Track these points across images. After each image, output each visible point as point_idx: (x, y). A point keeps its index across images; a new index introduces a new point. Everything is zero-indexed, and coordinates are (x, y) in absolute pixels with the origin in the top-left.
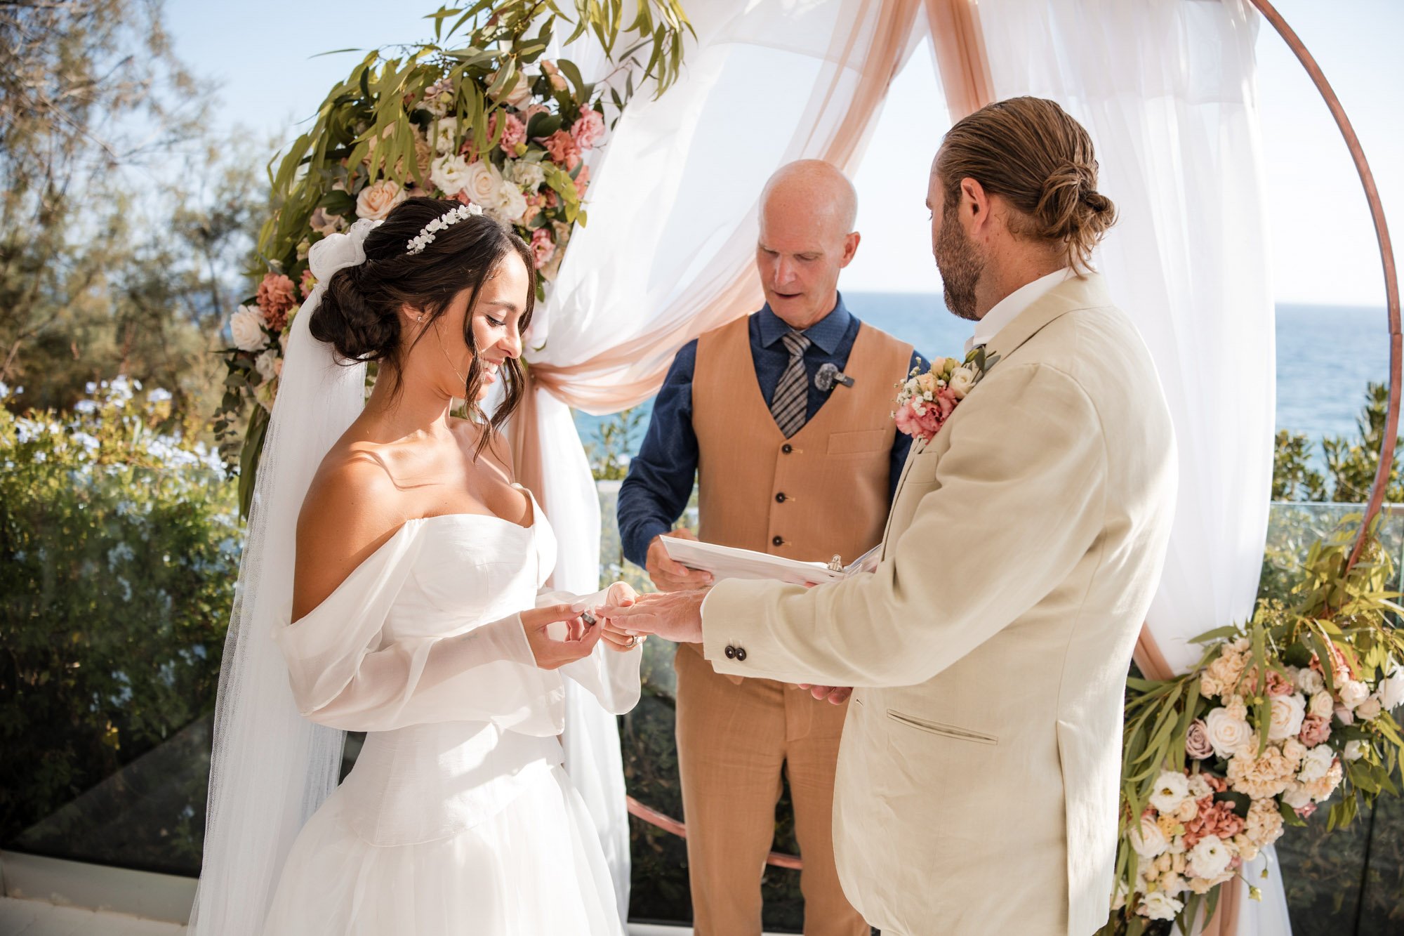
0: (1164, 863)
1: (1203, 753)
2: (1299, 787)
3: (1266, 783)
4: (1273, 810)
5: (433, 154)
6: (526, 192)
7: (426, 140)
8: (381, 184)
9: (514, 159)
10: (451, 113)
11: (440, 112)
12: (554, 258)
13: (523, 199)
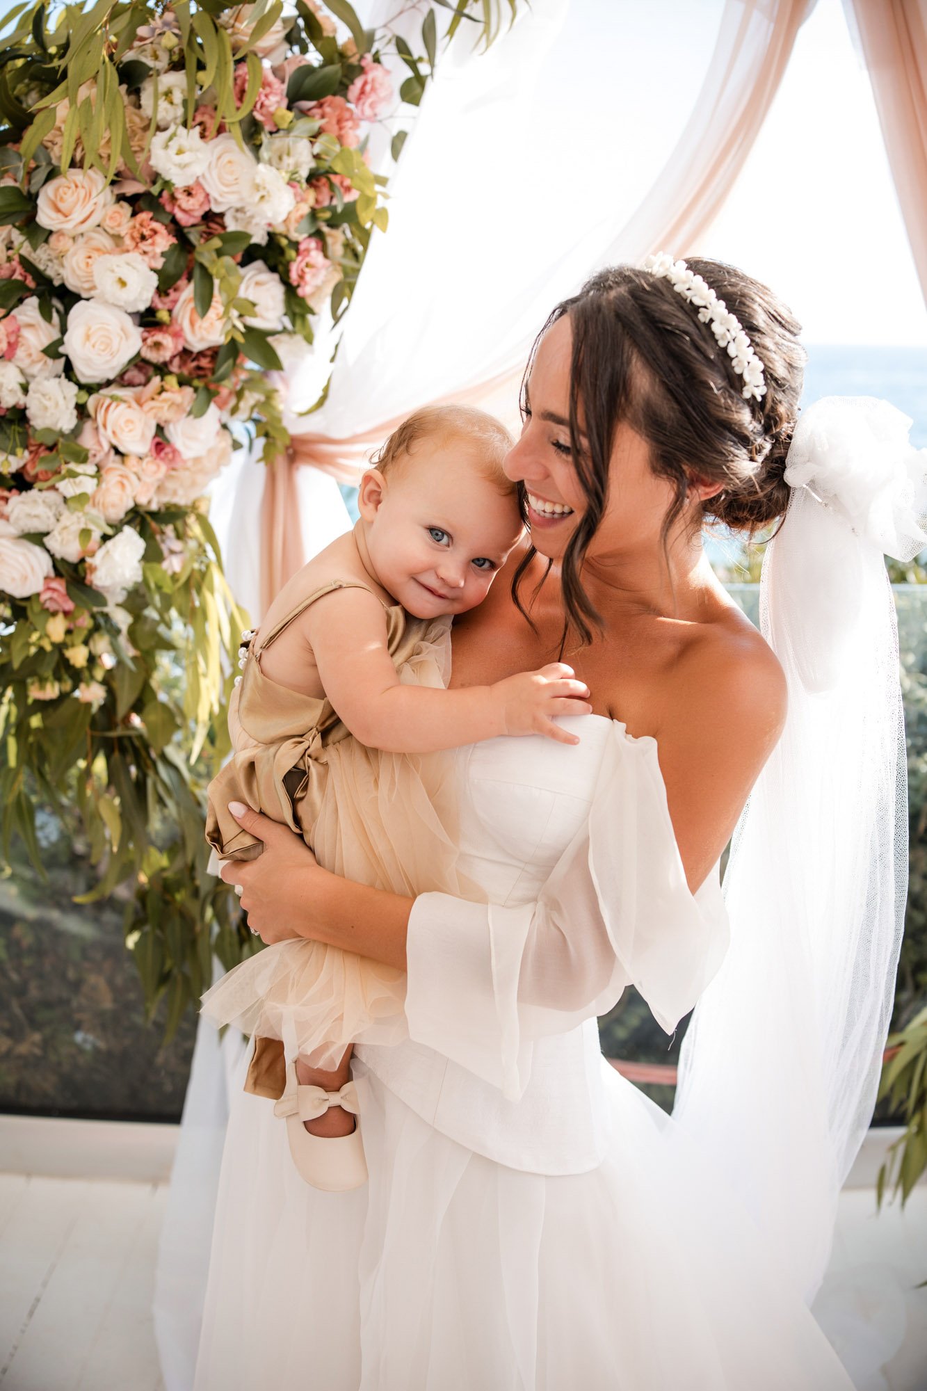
5: (153, 127)
6: (292, 182)
7: (139, 107)
8: (76, 175)
9: (271, 133)
10: (177, 66)
11: (158, 65)
12: (326, 281)
13: (289, 192)
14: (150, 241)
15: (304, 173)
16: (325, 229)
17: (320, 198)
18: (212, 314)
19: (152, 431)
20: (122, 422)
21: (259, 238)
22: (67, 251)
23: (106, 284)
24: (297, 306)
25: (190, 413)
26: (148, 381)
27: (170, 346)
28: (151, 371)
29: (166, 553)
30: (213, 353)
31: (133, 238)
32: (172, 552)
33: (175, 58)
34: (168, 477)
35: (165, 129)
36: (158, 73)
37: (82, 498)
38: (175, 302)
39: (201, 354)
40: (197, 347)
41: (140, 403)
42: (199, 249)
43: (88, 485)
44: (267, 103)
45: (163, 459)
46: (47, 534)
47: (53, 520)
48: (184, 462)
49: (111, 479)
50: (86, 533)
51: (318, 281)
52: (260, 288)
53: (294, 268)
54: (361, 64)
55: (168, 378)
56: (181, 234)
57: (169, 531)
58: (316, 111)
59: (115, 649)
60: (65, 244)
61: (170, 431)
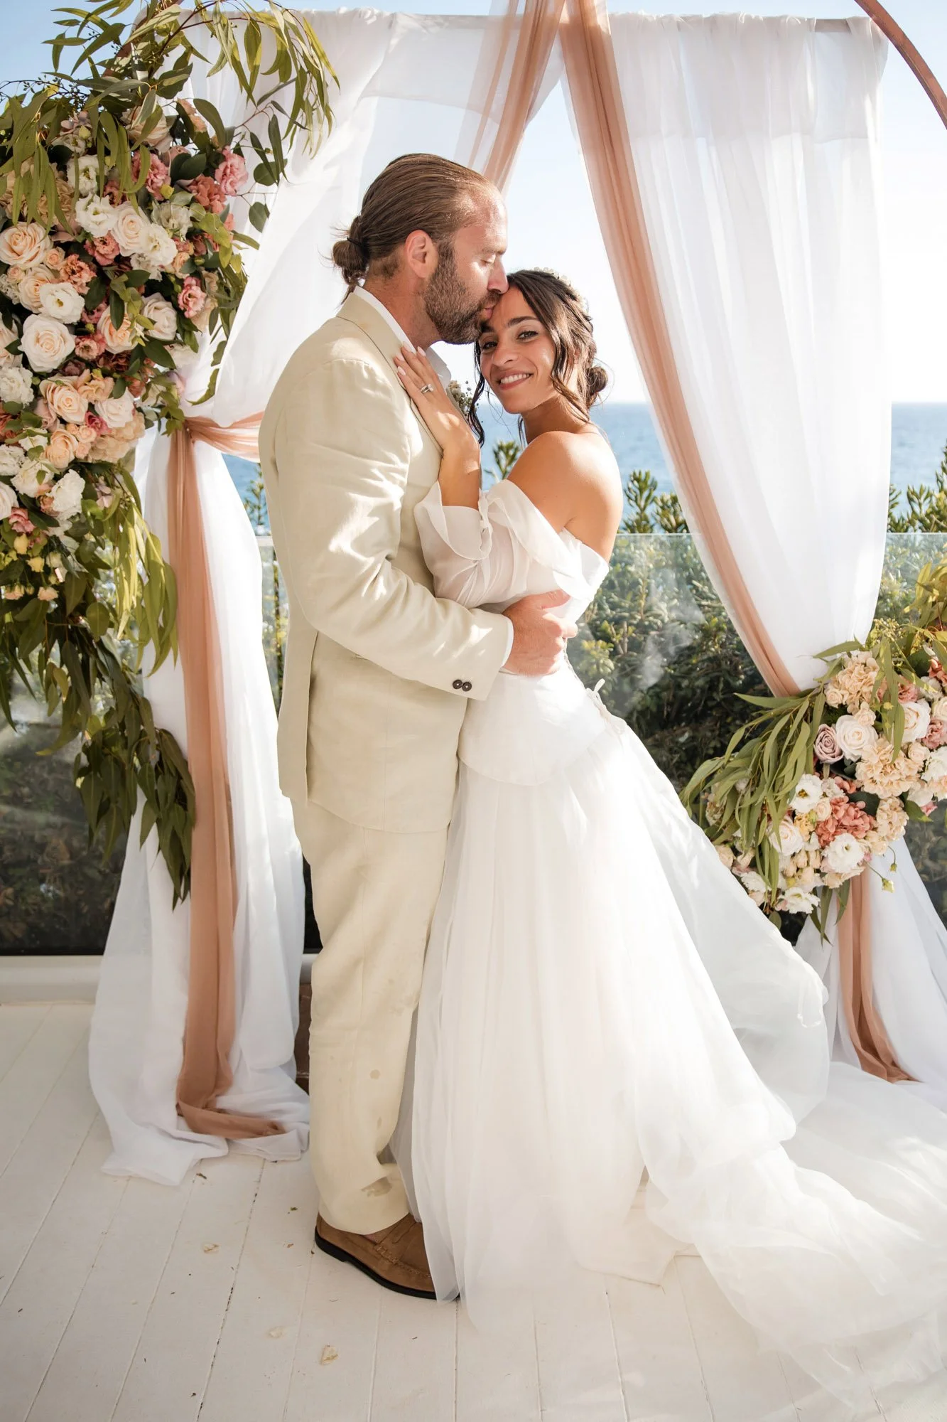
0: (801, 860)
1: (834, 757)
2: (923, 787)
3: (892, 783)
4: (900, 809)
6: (175, 237)
7: (66, 180)
8: (24, 227)
9: (160, 202)
10: (91, 151)
11: (78, 150)
12: (204, 309)
13: (173, 244)
14: (78, 274)
15: (184, 231)
16: (204, 272)
17: (199, 250)
18: (124, 327)
19: (85, 408)
20: (64, 399)
21: (155, 275)
22: (21, 281)
23: (49, 305)
24: (186, 326)
25: (111, 396)
26: (81, 372)
27: (95, 350)
28: (83, 365)
29: (99, 494)
30: (127, 356)
31: (66, 273)
32: (103, 494)
33: (90, 145)
34: (99, 441)
35: (85, 197)
36: (78, 156)
37: (38, 449)
38: (98, 318)
39: (119, 356)
40: (116, 350)
41: (76, 387)
42: (113, 282)
43: (41, 441)
44: (155, 180)
45: (94, 427)
46: (14, 476)
47: (17, 467)
48: (110, 430)
49: (57, 440)
50: (41, 474)
51: (199, 307)
52: (158, 312)
53: (180, 297)
54: (224, 153)
55: (95, 371)
56: (100, 271)
57: (101, 480)
58: (192, 187)
59: (65, 564)
60: (19, 275)
61: (98, 408)
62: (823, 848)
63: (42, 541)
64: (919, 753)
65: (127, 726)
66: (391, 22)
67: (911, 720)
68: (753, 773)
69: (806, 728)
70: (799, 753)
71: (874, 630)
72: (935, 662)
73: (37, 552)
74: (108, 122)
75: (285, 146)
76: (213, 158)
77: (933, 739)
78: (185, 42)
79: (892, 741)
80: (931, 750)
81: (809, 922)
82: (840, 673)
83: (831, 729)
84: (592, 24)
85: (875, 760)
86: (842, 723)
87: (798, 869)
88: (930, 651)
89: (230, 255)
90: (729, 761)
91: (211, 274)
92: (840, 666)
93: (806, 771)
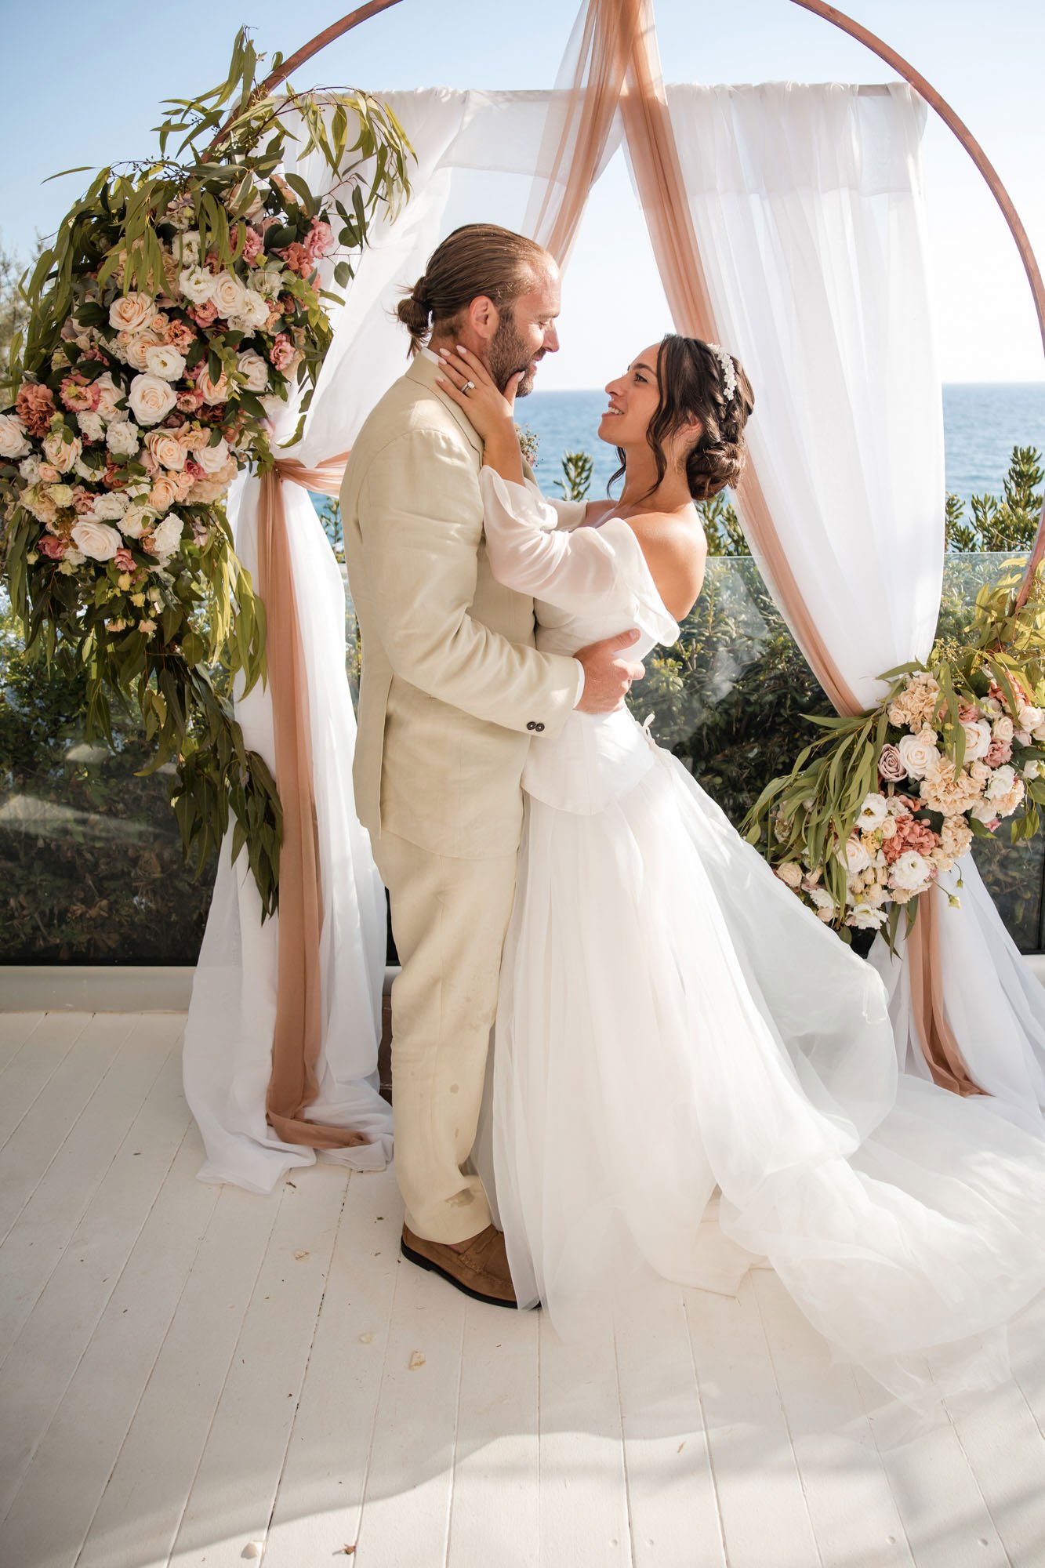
0: (869, 877)
1: (897, 776)
3: (955, 801)
4: (964, 826)
5: (180, 266)
6: (268, 300)
7: (171, 253)
8: (133, 296)
9: (254, 269)
10: (194, 228)
11: (182, 227)
12: (294, 361)
13: (266, 306)
14: (180, 337)
15: (276, 294)
16: (293, 328)
17: (289, 308)
18: (221, 382)
19: (184, 456)
20: (166, 450)
21: (249, 334)
22: (129, 343)
23: (154, 365)
24: (276, 378)
25: (208, 445)
26: (181, 424)
27: (195, 403)
28: (184, 417)
29: (195, 534)
30: (223, 407)
31: (170, 335)
32: (200, 534)
33: (193, 223)
34: (196, 485)
35: (188, 267)
36: (182, 232)
37: (143, 498)
38: (198, 375)
39: (215, 407)
40: (212, 403)
41: (177, 438)
42: (211, 342)
44: (251, 250)
45: (192, 473)
46: (119, 521)
47: (123, 512)
48: (207, 475)
49: (160, 486)
50: (145, 519)
51: (288, 361)
52: (251, 366)
53: (272, 353)
54: (312, 222)
55: (195, 423)
56: (199, 332)
57: (198, 520)
58: (283, 253)
59: (164, 598)
60: (128, 339)
61: (196, 456)
62: (890, 865)
63: (144, 578)
64: (981, 772)
65: (219, 749)
66: (465, 98)
67: (972, 739)
68: (819, 791)
69: (870, 749)
70: (864, 772)
71: (936, 650)
72: (994, 682)
73: (139, 589)
74: (209, 201)
75: (367, 212)
76: (302, 225)
77: (994, 758)
78: (278, 125)
79: (954, 760)
80: (993, 769)
81: (879, 937)
82: (903, 693)
83: (895, 748)
84: (649, 96)
85: (937, 779)
86: (905, 742)
87: (866, 886)
88: (989, 674)
89: (318, 316)
90: (796, 780)
91: (299, 329)
92: (903, 687)
93: (872, 790)
